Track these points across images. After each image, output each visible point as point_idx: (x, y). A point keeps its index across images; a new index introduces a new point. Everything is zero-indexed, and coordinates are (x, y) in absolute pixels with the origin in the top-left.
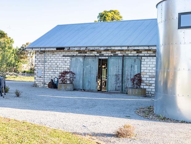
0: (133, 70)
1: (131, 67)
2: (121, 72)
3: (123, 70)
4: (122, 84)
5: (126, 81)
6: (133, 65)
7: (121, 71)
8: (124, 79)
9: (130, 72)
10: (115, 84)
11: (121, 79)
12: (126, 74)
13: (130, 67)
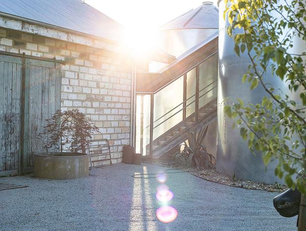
0: (46, 100)
1: (43, 92)
2: (18, 106)
3: (22, 99)
4: (22, 145)
5: (30, 134)
6: (47, 85)
7: (17, 104)
8: (26, 131)
9: (40, 106)
10: (4, 148)
11: (18, 129)
12: (32, 112)
13: (41, 92)
